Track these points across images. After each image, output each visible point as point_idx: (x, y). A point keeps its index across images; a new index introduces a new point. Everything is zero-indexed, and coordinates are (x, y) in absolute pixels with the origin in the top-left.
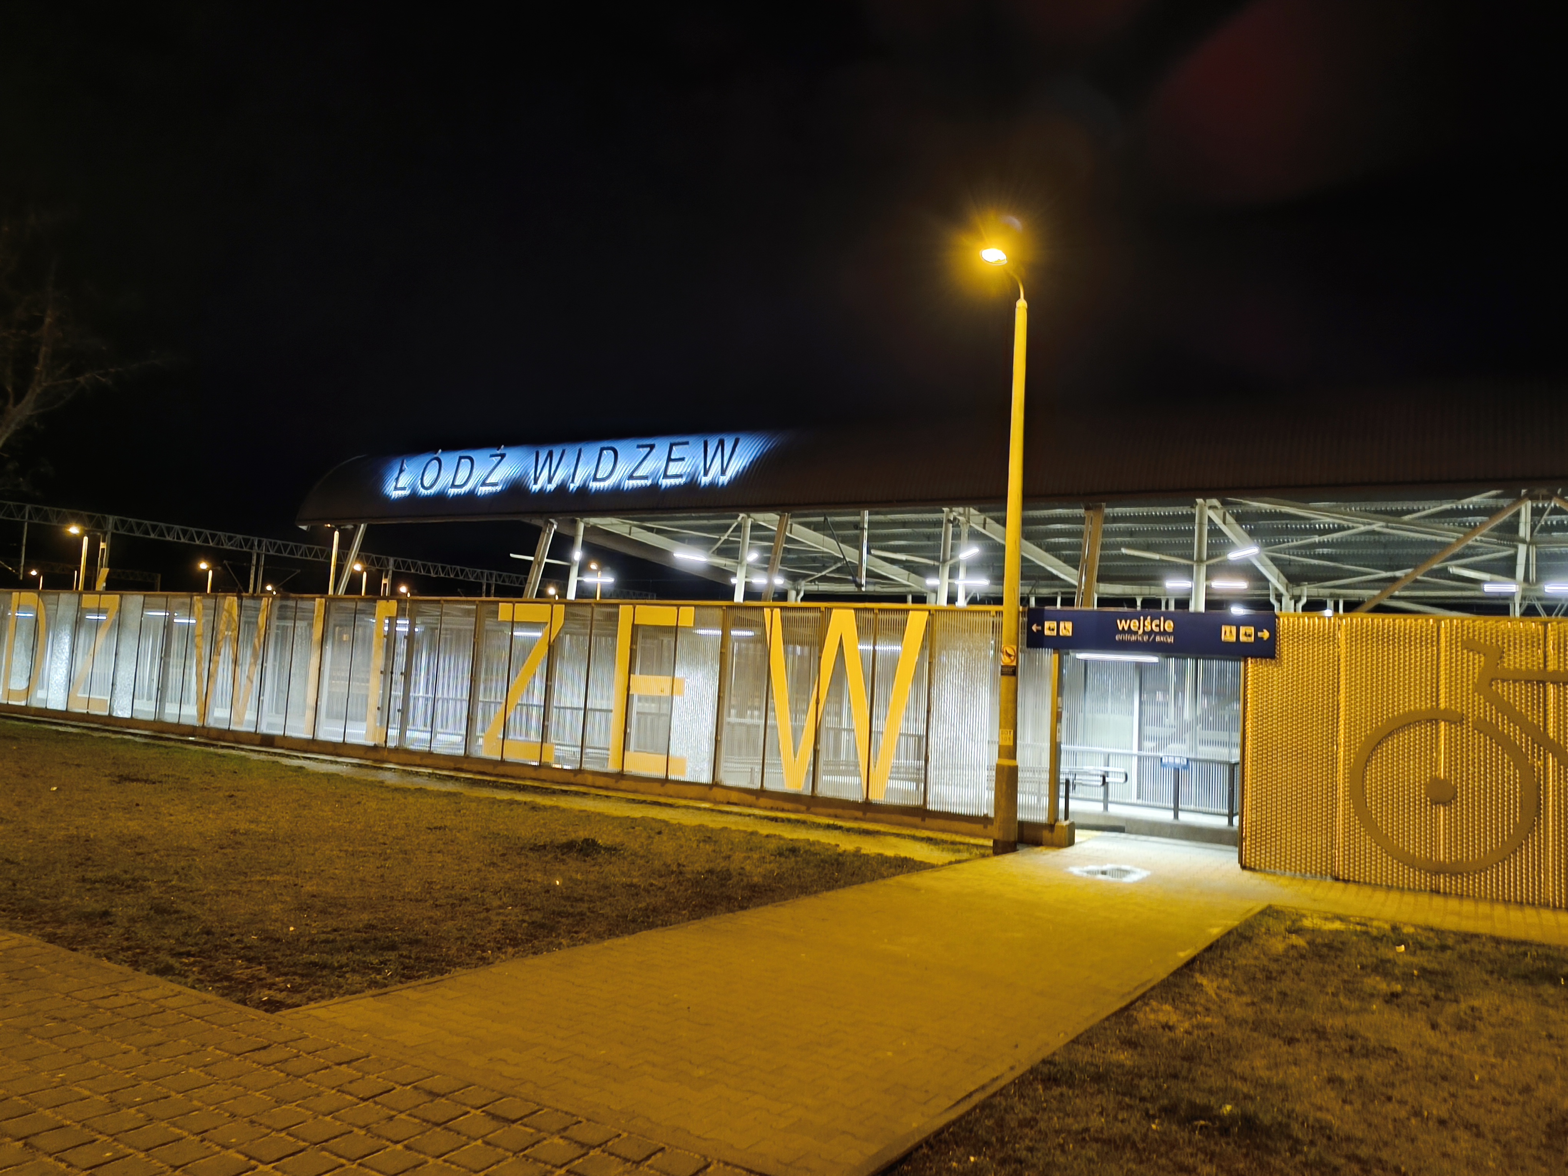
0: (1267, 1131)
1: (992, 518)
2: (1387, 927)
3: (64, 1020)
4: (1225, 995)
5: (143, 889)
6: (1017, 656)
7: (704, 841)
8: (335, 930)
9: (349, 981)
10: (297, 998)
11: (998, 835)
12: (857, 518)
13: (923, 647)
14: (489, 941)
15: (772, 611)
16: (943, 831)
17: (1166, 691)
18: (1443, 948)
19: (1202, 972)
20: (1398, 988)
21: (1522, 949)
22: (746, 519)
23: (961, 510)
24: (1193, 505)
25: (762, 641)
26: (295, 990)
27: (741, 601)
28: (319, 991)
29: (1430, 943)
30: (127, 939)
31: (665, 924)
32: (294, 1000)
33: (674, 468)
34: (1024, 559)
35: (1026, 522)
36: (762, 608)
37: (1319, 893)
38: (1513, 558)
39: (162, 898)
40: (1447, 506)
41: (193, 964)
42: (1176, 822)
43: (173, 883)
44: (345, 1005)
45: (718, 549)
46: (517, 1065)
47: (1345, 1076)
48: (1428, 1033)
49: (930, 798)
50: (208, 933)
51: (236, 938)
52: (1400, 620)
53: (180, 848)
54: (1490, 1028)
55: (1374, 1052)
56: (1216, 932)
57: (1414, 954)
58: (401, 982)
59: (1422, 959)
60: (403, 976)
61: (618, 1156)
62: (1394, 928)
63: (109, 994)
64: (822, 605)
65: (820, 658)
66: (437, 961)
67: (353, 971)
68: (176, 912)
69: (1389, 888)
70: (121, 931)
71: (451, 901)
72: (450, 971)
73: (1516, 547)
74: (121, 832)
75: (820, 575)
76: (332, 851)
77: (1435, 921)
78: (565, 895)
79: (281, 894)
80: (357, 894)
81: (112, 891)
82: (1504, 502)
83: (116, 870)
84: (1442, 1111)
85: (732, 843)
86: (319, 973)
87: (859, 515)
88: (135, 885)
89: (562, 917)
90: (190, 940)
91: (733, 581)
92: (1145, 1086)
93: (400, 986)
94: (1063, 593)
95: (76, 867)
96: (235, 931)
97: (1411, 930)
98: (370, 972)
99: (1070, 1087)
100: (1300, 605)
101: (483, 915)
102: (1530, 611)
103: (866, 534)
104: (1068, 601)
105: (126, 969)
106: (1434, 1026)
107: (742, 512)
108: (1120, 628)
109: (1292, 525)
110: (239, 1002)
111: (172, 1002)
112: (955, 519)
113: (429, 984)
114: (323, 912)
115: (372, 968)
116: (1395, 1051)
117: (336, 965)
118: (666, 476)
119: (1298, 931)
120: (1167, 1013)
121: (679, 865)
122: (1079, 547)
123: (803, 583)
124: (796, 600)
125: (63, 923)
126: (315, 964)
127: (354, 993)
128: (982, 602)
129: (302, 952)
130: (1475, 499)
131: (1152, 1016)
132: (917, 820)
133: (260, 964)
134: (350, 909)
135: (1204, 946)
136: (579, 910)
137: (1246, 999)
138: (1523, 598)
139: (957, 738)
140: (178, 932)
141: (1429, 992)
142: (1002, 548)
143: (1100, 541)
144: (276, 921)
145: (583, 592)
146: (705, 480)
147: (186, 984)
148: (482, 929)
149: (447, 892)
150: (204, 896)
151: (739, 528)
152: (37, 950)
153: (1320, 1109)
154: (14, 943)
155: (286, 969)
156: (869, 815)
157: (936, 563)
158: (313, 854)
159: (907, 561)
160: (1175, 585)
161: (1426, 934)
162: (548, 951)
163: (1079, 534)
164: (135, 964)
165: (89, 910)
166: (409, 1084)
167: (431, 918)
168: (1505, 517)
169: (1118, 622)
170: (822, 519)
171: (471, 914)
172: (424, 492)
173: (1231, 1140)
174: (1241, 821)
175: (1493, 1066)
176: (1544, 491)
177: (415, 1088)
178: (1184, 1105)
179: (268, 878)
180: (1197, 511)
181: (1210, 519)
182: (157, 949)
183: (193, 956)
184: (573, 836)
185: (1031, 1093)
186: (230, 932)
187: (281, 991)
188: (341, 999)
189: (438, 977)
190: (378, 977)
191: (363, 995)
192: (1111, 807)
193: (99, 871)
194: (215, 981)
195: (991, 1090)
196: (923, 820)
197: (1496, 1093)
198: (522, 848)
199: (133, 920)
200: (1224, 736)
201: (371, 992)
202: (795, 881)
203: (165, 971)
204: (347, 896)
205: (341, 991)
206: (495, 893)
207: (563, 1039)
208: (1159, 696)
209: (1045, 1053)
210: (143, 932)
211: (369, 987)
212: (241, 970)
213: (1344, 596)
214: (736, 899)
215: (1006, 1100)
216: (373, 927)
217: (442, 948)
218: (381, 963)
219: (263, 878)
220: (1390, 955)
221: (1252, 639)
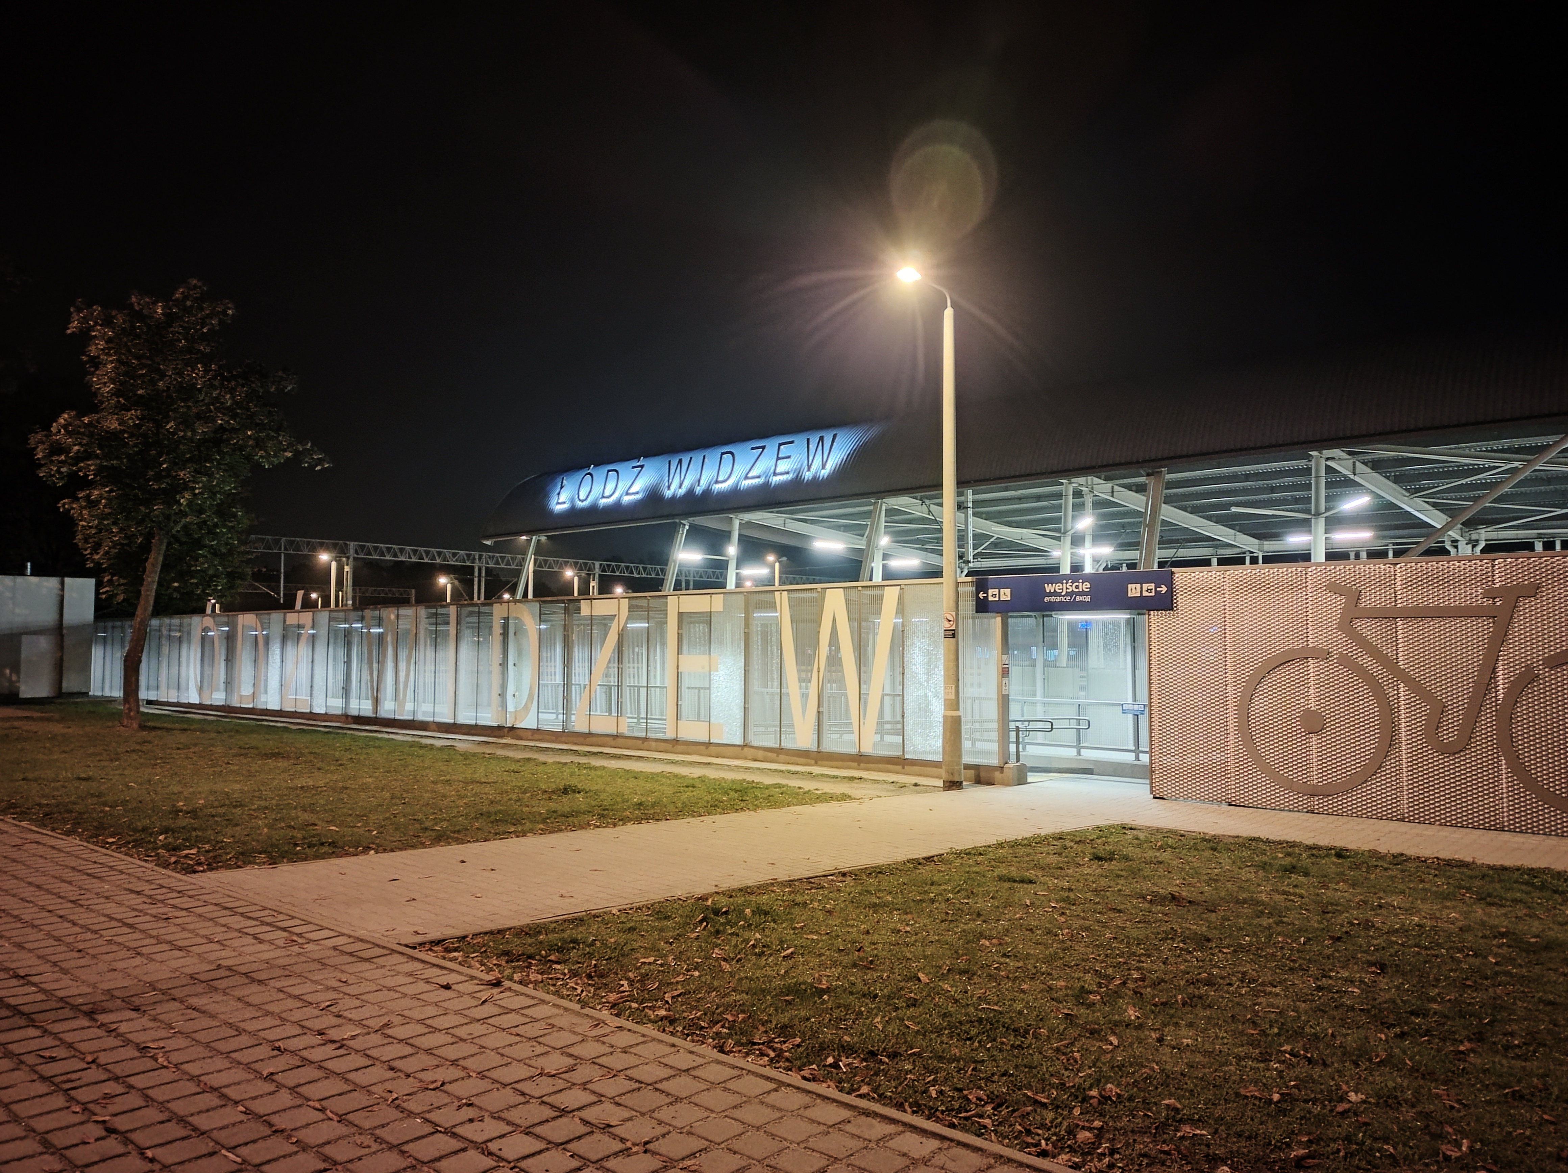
6: (956, 621)
11: (946, 775)
15: (780, 594)
49: (907, 748)
65: (819, 632)
108: (1048, 591)
132: (895, 767)
146: (808, 475)
156: (862, 765)
169: (1046, 586)
172: (580, 504)
174: (1151, 757)
196: (904, 767)
221: (1153, 594)
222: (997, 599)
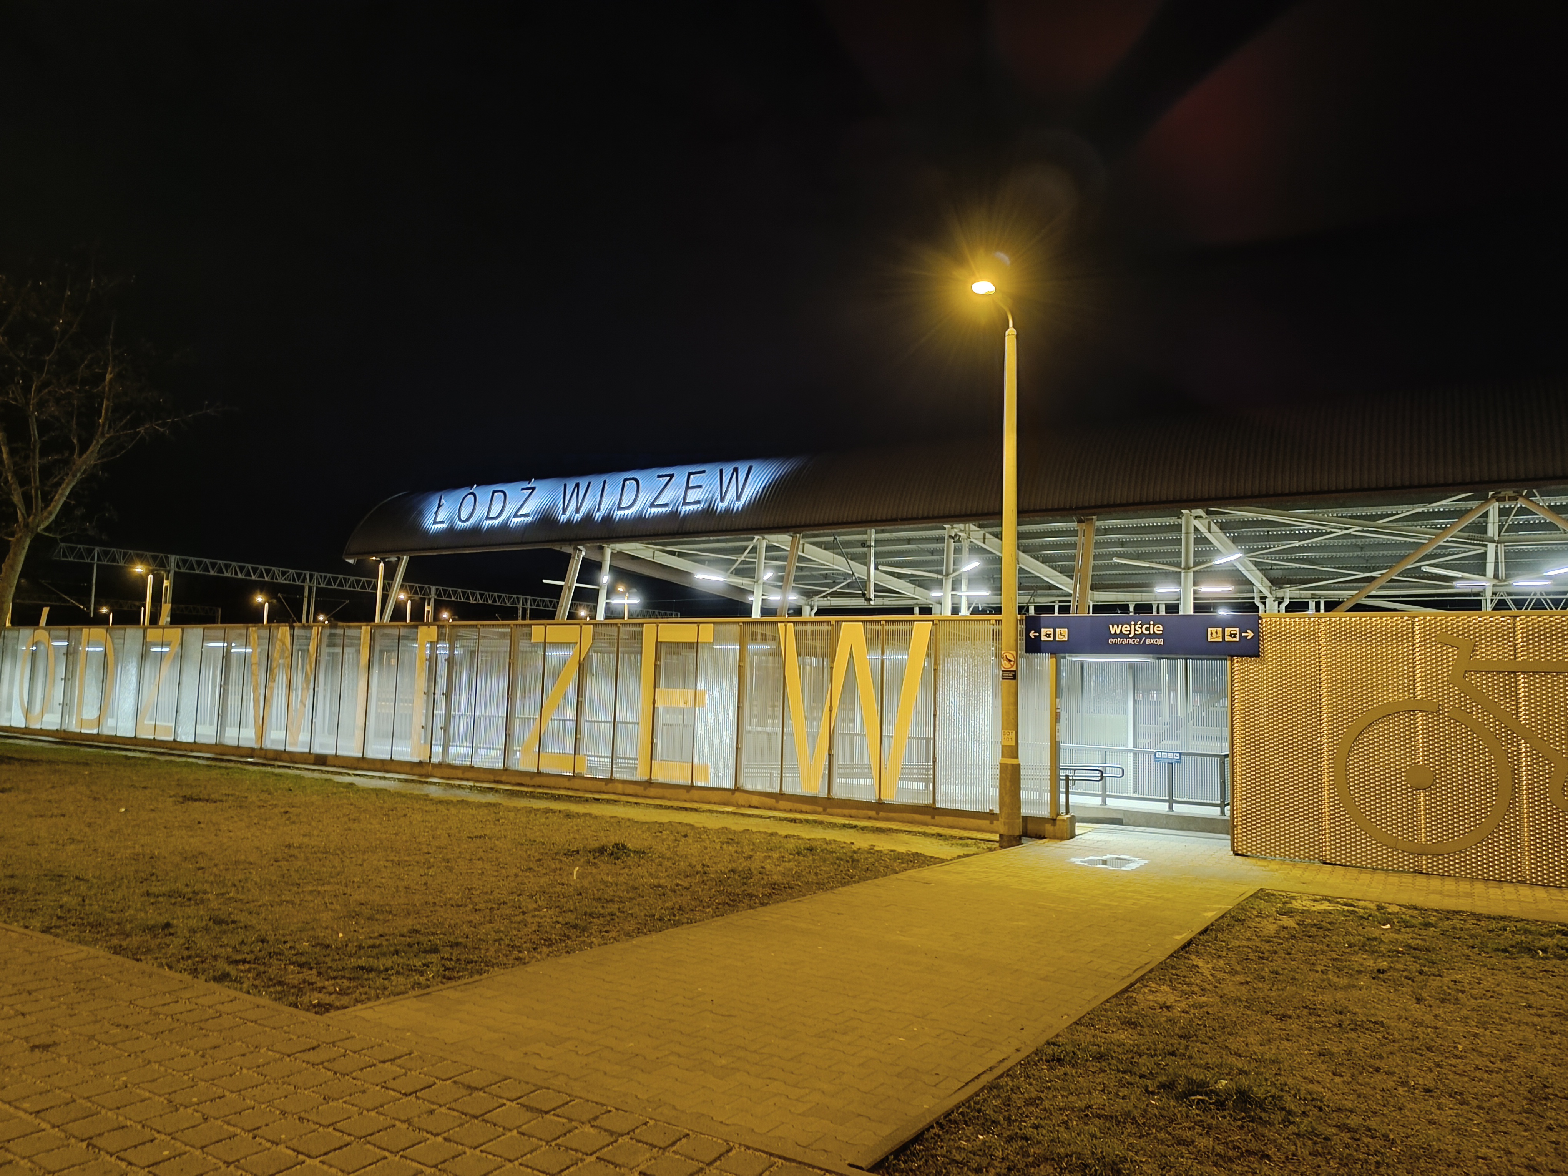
0: (1260, 1104)
1: (990, 533)
2: (1373, 906)
3: (127, 1027)
4: (1220, 975)
5: (202, 901)
6: (1016, 661)
7: (728, 843)
8: (381, 936)
9: (394, 983)
10: (345, 1000)
11: (1003, 830)
12: (865, 537)
13: (928, 655)
14: (525, 942)
15: (786, 626)
16: (952, 827)
17: (1159, 690)
18: (1427, 925)
19: (1197, 953)
20: (1385, 964)
21: (1502, 923)
22: (761, 541)
23: (961, 526)
24: (1179, 515)
25: (778, 654)
26: (343, 993)
27: (759, 617)
28: (366, 993)
29: (1414, 922)
30: (188, 949)
31: (690, 922)
32: (342, 1002)
33: (693, 495)
34: (1021, 570)
35: (1020, 536)
36: (776, 623)
37: (1308, 875)
38: (1484, 556)
39: (220, 909)
40: (1419, 509)
41: (249, 971)
42: (1171, 813)
43: (231, 895)
44: (391, 1006)
45: (735, 569)
46: (550, 1058)
47: (1335, 1050)
48: (1413, 1006)
49: (938, 797)
50: (263, 941)
51: (289, 945)
52: (1376, 618)
53: (237, 863)
54: (1473, 1001)
55: (1362, 1026)
56: (1210, 916)
57: (1399, 931)
58: (442, 983)
59: (1406, 936)
60: (444, 977)
61: (647, 1143)
62: (1380, 908)
63: (170, 1000)
64: (833, 619)
65: (832, 668)
66: (476, 962)
67: (398, 973)
68: (234, 922)
69: (1375, 869)
70: (182, 941)
71: (490, 905)
72: (488, 971)
73: (1485, 546)
74: (183, 848)
75: (831, 590)
76: (379, 861)
77: (1419, 900)
78: (596, 896)
79: (332, 903)
80: (401, 901)
81: (175, 904)
82: (1473, 504)
83: (179, 885)
84: (1428, 1080)
85: (754, 844)
86: (366, 976)
87: (866, 533)
88: (195, 898)
89: (593, 918)
90: (246, 948)
91: (751, 599)
92: (1145, 1064)
93: (441, 986)
94: (1060, 601)
95: (141, 882)
96: (288, 938)
97: (1396, 909)
98: (414, 974)
99: (1073, 1066)
100: (1283, 606)
101: (519, 918)
102: (1501, 605)
103: (873, 551)
104: (1065, 609)
105: (186, 977)
106: (1419, 1000)
107: (757, 534)
108: (1113, 632)
109: (1274, 531)
110: (290, 1005)
111: (227, 1007)
112: (956, 535)
113: (469, 983)
114: (371, 918)
115: (415, 970)
116: (1382, 1024)
117: (382, 968)
118: (685, 503)
119: (1289, 913)
120: (1165, 994)
121: (703, 865)
122: (1073, 558)
123: (816, 598)
124: (810, 615)
125: (128, 935)
126: (362, 968)
127: (398, 994)
128: (984, 612)
129: (351, 956)
130: (1444, 502)
131: (1151, 997)
132: (927, 818)
133: (311, 969)
134: (395, 915)
135: (1199, 931)
136: (610, 910)
137: (1240, 978)
138: (1494, 594)
139: (962, 739)
140: (235, 940)
141: (1414, 968)
142: (1000, 560)
143: (1093, 551)
144: (327, 928)
145: (611, 613)
146: (721, 506)
147: (241, 989)
148: (519, 931)
149: (486, 897)
150: (260, 906)
151: (754, 550)
152: (103, 961)
153: (1311, 1082)
154: (83, 955)
155: (335, 973)
156: (882, 814)
157: (940, 577)
158: (361, 865)
159: (912, 575)
160: (1164, 591)
161: (1410, 912)
162: (581, 950)
163: (1074, 546)
164: (194, 972)
165: (153, 922)
166: (450, 1079)
167: (471, 922)
168: (1473, 518)
169: (1111, 626)
170: (832, 538)
171: (508, 917)
172: (460, 525)
173: (1226, 1113)
174: (1232, 810)
175: (1476, 1035)
176: (1510, 493)
177: (455, 1082)
178: (1182, 1081)
179: (319, 888)
180: (1183, 521)
181: (1196, 529)
182: (215, 958)
183: (249, 963)
184: (604, 841)
185: (1036, 1073)
186: (283, 940)
187: (331, 994)
188: (386, 1001)
189: (476, 977)
190: (421, 978)
191: (407, 995)
192: (1109, 801)
193: (162, 885)
194: (269, 987)
195: (998, 1072)
196: (933, 818)
197: (1479, 1061)
198: (556, 854)
199: (193, 931)
200: (1215, 731)
201: (414, 993)
202: (812, 878)
203: (223, 977)
204: (392, 903)
205: (386, 993)
206: (531, 896)
207: (593, 1033)
208: (1154, 695)
209: (1050, 1035)
210: (202, 942)
211: (413, 988)
212: (293, 976)
213: (1325, 597)
214: (757, 897)
215: (1012, 1081)
216: (417, 932)
217: (480, 949)
218: (424, 965)
219: (315, 888)
220: (1376, 933)
221: (1237, 639)
222: (1051, 639)
